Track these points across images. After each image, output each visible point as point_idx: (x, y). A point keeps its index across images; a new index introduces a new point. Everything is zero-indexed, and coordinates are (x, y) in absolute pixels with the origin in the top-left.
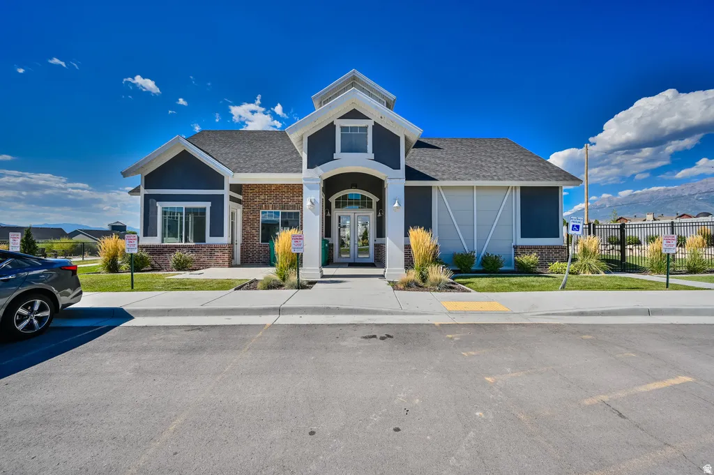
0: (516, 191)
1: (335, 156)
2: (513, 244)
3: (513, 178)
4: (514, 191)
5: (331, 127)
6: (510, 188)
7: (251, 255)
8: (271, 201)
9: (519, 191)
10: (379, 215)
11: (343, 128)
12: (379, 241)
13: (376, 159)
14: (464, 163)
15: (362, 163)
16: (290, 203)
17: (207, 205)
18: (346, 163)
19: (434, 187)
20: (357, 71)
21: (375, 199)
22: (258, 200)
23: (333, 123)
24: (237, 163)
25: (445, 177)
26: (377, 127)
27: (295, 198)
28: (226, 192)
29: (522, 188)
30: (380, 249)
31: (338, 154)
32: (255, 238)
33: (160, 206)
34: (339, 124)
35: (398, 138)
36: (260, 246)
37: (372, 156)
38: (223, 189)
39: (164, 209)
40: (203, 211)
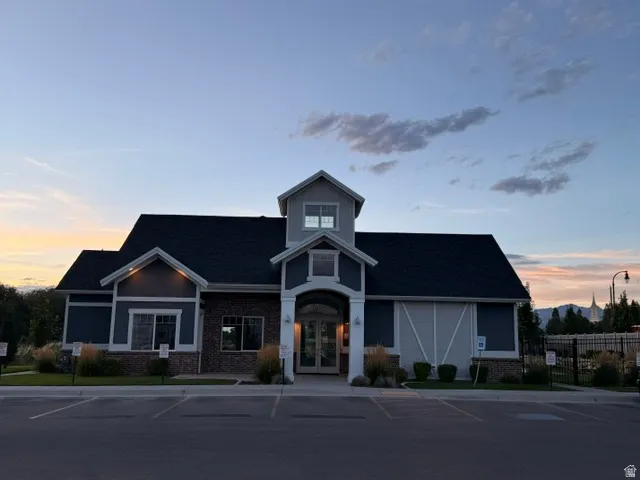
0: (473, 307)
1: (308, 279)
2: (472, 356)
4: (471, 305)
5: (305, 256)
6: (468, 303)
7: (211, 363)
9: (475, 306)
10: (347, 323)
11: (316, 257)
12: (345, 351)
13: (341, 282)
15: (332, 283)
16: (254, 309)
17: (178, 313)
18: (315, 283)
19: (396, 301)
22: (220, 304)
23: (307, 252)
26: (343, 256)
27: (260, 304)
28: (197, 300)
29: (478, 304)
31: (310, 277)
32: (217, 346)
33: (132, 312)
34: (312, 253)
35: (360, 265)
36: (221, 353)
37: (338, 279)
38: (194, 296)
39: (136, 315)
40: (174, 318)
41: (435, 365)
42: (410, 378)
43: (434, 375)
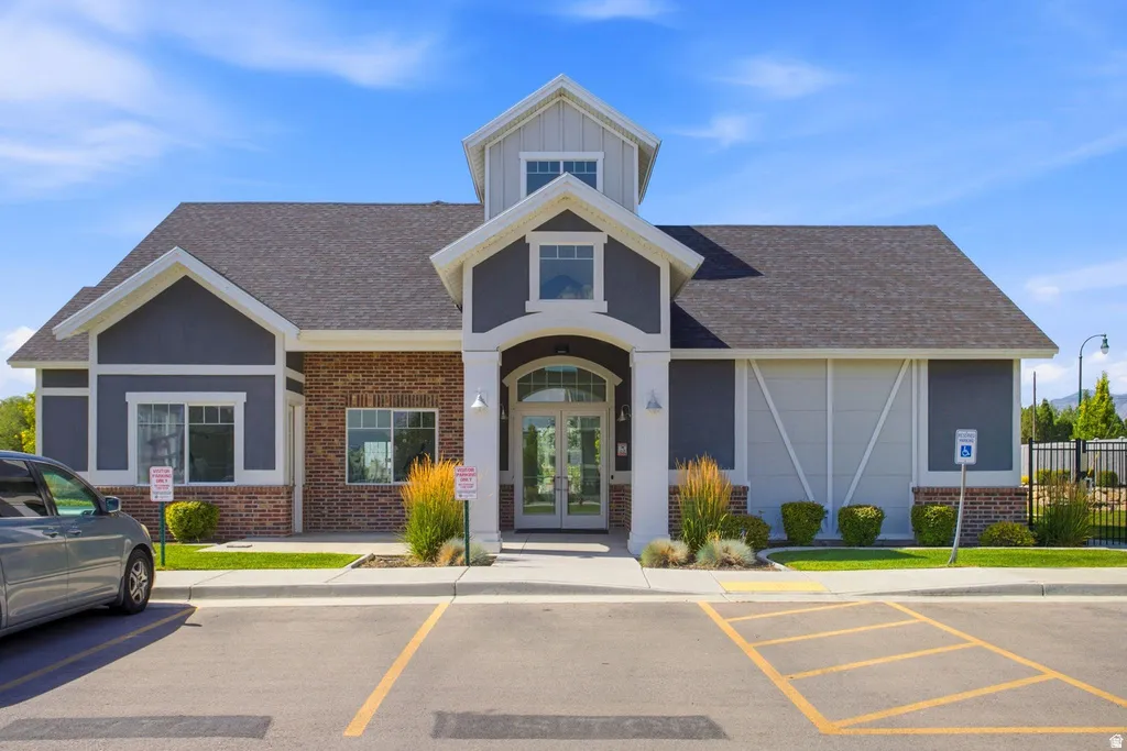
0: (918, 371)
1: (529, 306)
2: (913, 484)
3: (909, 344)
4: (914, 367)
5: (520, 248)
6: (907, 363)
7: (325, 512)
8: (370, 388)
9: (925, 369)
10: (622, 418)
11: (545, 250)
12: (620, 477)
13: (611, 313)
14: (813, 301)
15: (586, 316)
16: (415, 392)
17: (236, 400)
18: (547, 317)
19: (742, 360)
20: (567, 79)
21: (612, 380)
22: (340, 383)
23: (524, 238)
24: (299, 304)
25: (763, 339)
26: (613, 247)
27: (428, 380)
28: (279, 370)
29: (932, 362)
30: (621, 496)
31: (534, 302)
32: (336, 472)
33: (134, 399)
34: (537, 241)
35: (657, 269)
36: (346, 490)
37: (604, 307)
38: (272, 362)
39: (144, 408)
40: (228, 413)
41: (828, 506)
42: (773, 537)
43: (828, 531)
